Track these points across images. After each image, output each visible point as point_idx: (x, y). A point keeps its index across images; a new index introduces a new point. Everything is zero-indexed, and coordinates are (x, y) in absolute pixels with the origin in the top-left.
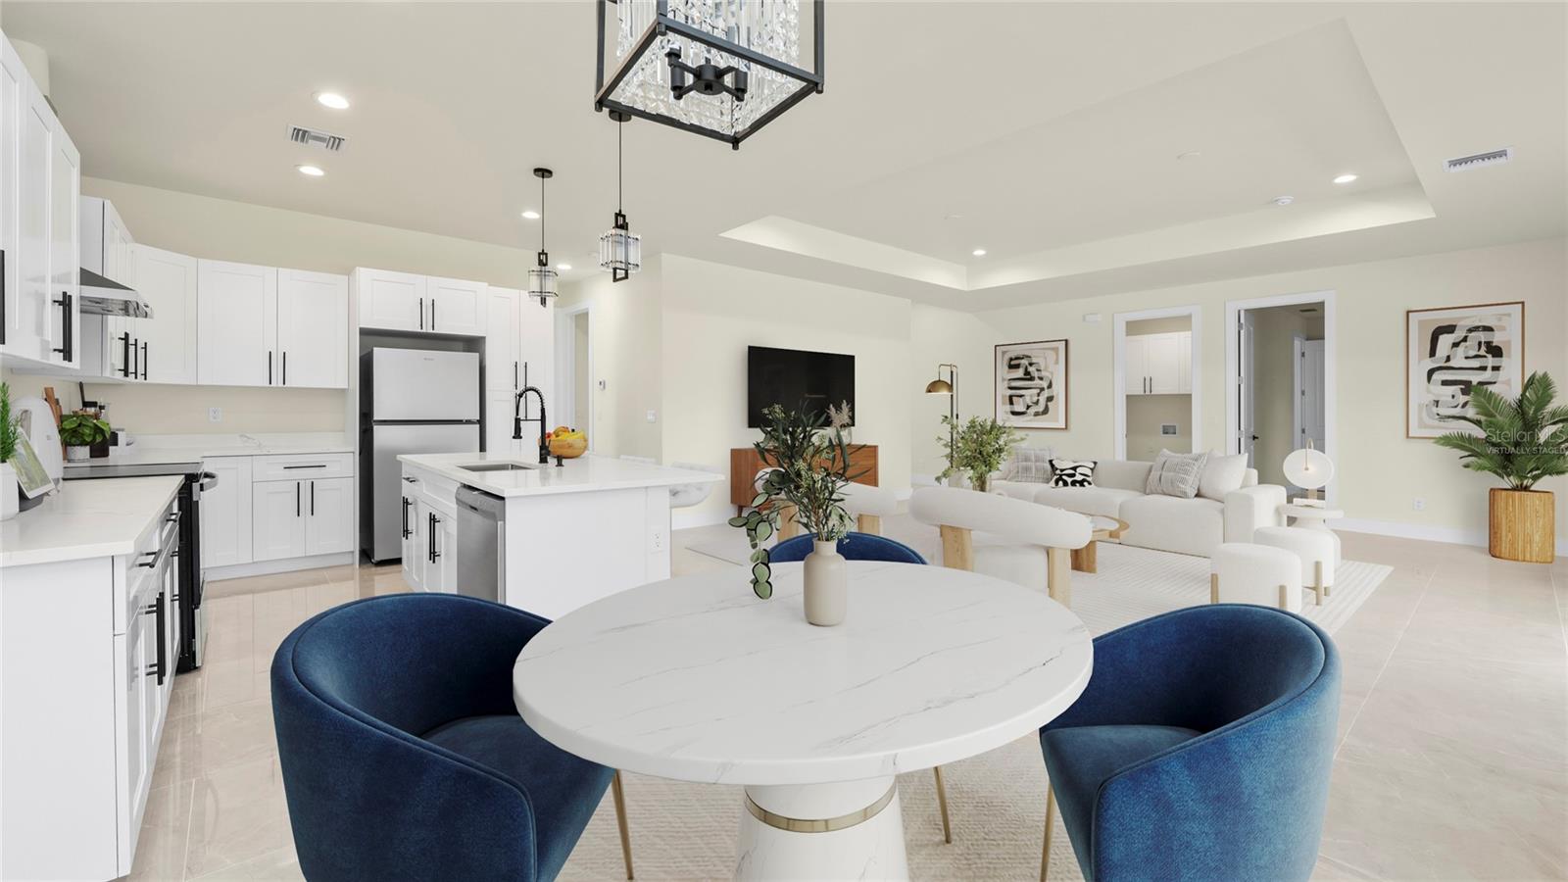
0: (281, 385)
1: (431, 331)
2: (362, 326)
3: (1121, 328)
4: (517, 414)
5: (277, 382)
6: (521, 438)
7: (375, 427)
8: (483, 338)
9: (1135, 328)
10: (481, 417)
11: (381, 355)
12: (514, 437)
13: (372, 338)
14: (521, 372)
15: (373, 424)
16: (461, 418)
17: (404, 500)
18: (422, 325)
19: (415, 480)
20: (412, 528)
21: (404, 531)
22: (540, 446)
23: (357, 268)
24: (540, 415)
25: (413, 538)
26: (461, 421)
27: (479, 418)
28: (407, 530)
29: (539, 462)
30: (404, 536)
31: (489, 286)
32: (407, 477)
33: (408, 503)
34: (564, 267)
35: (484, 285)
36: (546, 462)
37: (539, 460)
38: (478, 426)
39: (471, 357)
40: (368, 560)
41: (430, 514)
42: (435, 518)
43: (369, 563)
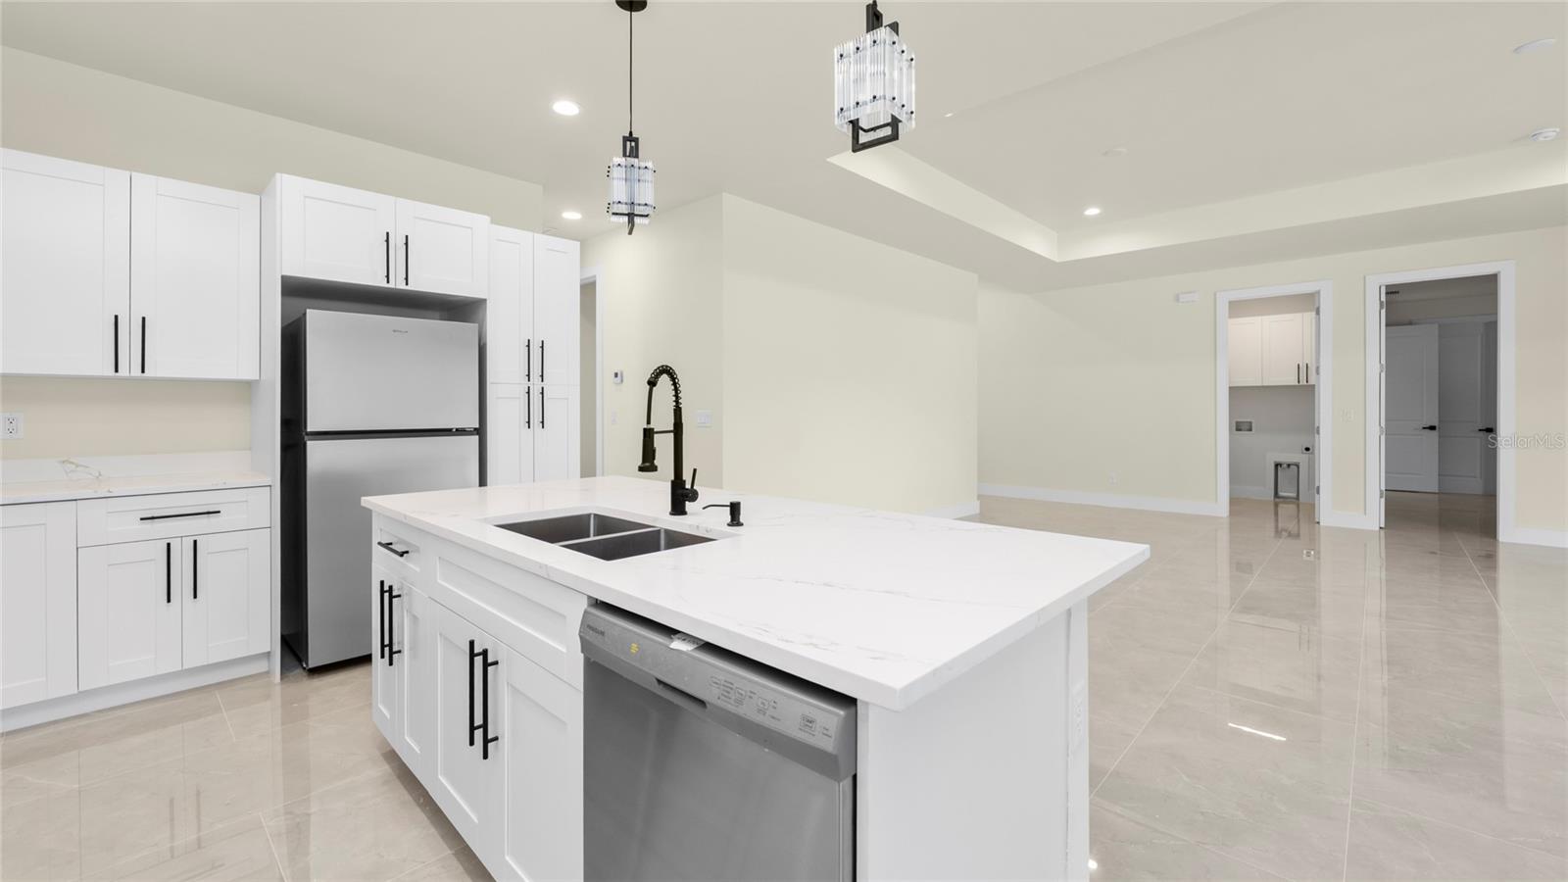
0: (137, 373)
1: (403, 287)
2: (284, 274)
3: (1223, 308)
4: (649, 422)
5: (130, 367)
6: (655, 469)
7: (309, 443)
8: (483, 301)
9: (1238, 308)
10: (480, 425)
11: (319, 321)
12: (641, 469)
13: (300, 292)
14: (535, 355)
15: (306, 438)
16: (454, 426)
17: (382, 583)
18: (388, 276)
19: (400, 549)
20: (401, 643)
21: (383, 646)
22: (672, 482)
23: (278, 175)
24: (673, 421)
25: (404, 660)
26: (450, 430)
27: (477, 426)
28: (391, 645)
29: (671, 514)
30: (383, 656)
31: (492, 222)
32: (384, 542)
33: (394, 594)
34: (572, 216)
35: (484, 220)
36: (684, 513)
37: (670, 510)
38: (477, 437)
39: (465, 330)
40: (297, 663)
41: (472, 643)
42: (485, 653)
43: (299, 671)
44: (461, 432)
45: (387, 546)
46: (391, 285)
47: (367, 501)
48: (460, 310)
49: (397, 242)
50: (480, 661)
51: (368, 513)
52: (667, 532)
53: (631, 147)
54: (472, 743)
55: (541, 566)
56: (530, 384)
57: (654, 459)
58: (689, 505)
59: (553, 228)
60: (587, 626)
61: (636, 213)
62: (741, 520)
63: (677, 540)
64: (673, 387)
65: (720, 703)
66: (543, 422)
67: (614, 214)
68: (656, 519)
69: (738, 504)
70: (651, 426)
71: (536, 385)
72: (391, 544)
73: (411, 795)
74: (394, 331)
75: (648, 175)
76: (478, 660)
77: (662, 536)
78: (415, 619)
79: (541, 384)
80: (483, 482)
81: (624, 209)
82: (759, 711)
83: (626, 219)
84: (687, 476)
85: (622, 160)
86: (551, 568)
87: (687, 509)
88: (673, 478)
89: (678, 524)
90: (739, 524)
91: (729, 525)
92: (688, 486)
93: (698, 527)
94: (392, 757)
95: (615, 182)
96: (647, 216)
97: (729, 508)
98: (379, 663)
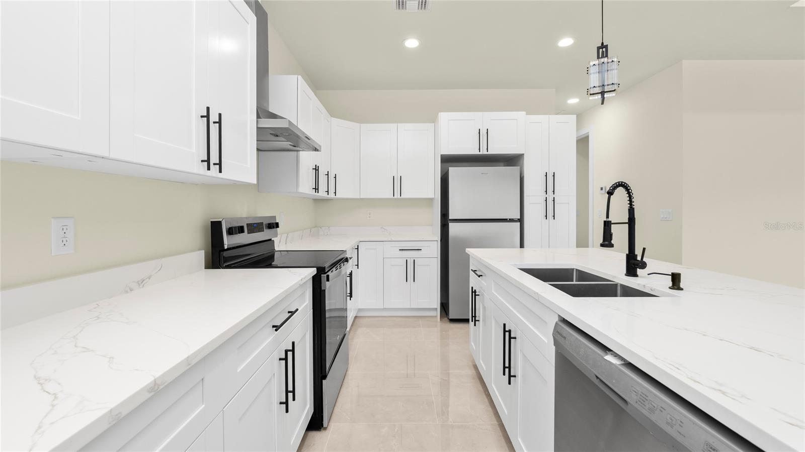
0: (399, 197)
1: (486, 153)
2: (442, 154)
4: (608, 217)
5: (397, 195)
6: (612, 246)
7: (450, 224)
8: (523, 155)
10: (521, 217)
11: (453, 171)
12: (602, 245)
13: (448, 161)
14: (550, 181)
15: (449, 221)
16: (508, 217)
17: (472, 288)
18: (479, 149)
19: (479, 273)
20: (479, 317)
21: (472, 317)
22: (627, 255)
23: (439, 113)
24: (628, 217)
25: (480, 324)
26: (507, 219)
27: (519, 218)
28: (475, 317)
29: (626, 275)
30: (472, 321)
31: (527, 114)
32: (473, 269)
33: (477, 294)
34: (573, 101)
35: (522, 114)
36: (635, 275)
37: (625, 272)
38: (519, 223)
39: (514, 170)
40: (445, 315)
41: (504, 325)
42: (510, 331)
43: (446, 319)
44: (511, 220)
45: (474, 271)
46: (481, 153)
47: (469, 251)
48: (512, 160)
49: (483, 132)
50: (508, 335)
51: (469, 256)
52: (622, 286)
53: (603, 52)
54: (504, 374)
55: (535, 293)
56: (547, 196)
57: (611, 240)
58: (639, 271)
59: (562, 110)
60: (557, 333)
61: (605, 91)
62: (682, 286)
63: (629, 292)
64: (627, 195)
65: (636, 405)
66: (554, 216)
67: (591, 94)
68: (614, 277)
69: (679, 275)
70: (610, 219)
71: (550, 196)
72: (476, 271)
73: (483, 388)
74: (482, 174)
75: (615, 65)
76: (507, 334)
77: (619, 288)
78: (484, 308)
79: (553, 196)
80: (522, 246)
81: (598, 90)
82: (668, 423)
83: (600, 96)
84: (638, 252)
85: (596, 62)
86: (540, 295)
87: (638, 274)
88: (628, 253)
89: (631, 282)
90: (680, 289)
91: (670, 288)
92: (639, 258)
93: (644, 286)
94: (476, 367)
95: (592, 76)
96: (615, 90)
97: (671, 276)
98: (472, 324)
